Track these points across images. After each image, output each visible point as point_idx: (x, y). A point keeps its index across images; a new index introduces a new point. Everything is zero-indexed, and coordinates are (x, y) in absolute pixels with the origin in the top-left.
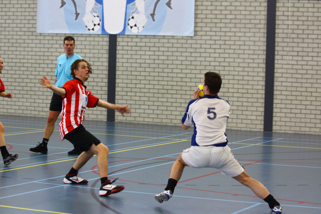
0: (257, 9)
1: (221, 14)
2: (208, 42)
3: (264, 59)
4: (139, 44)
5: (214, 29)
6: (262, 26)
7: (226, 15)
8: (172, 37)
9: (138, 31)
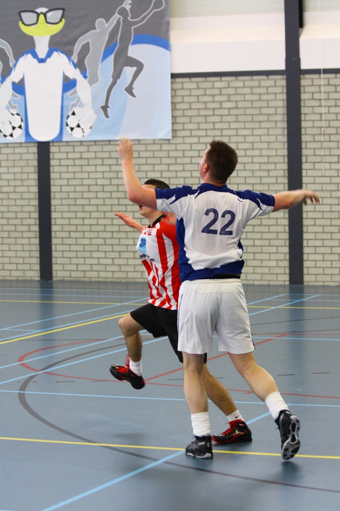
0: (270, 90)
1: (214, 101)
2: (194, 147)
3: (284, 170)
4: (85, 155)
5: (203, 126)
6: (279, 118)
7: (221, 102)
8: (137, 142)
9: (82, 134)
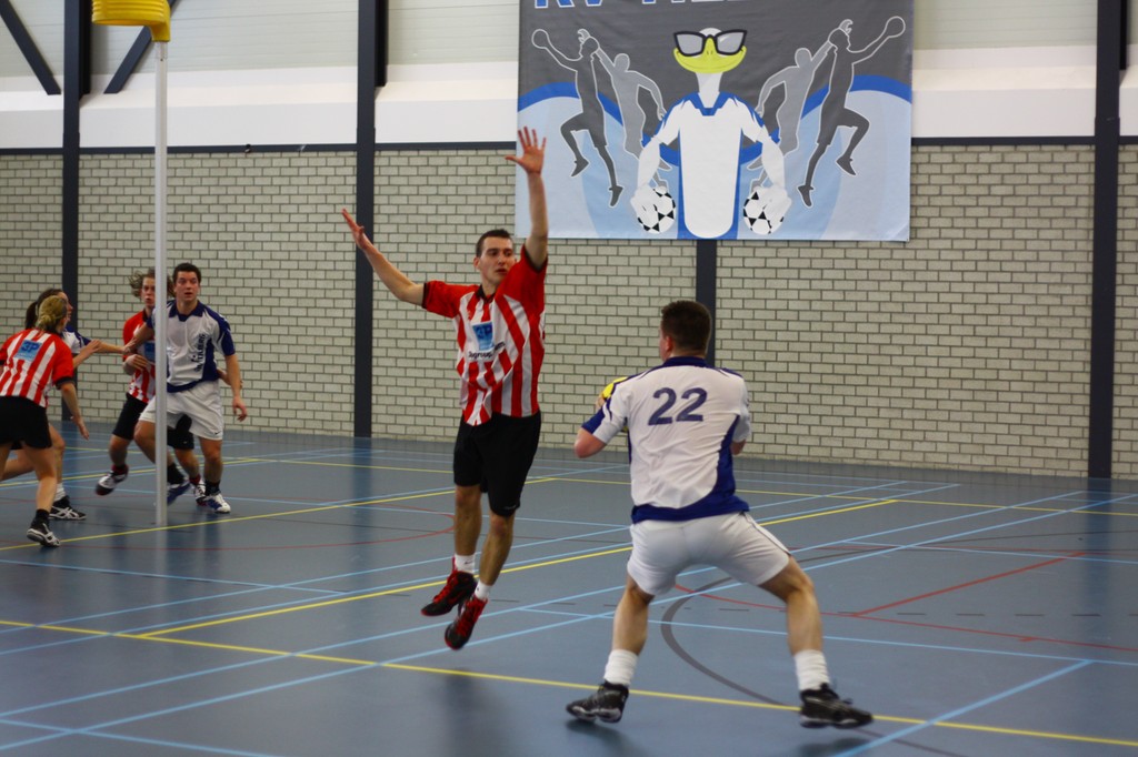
0: (1070, 168)
1: (977, 184)
2: (944, 255)
3: (1087, 296)
4: (771, 263)
5: (959, 223)
6: (1082, 212)
7: (989, 186)
8: (854, 245)
9: (768, 229)
